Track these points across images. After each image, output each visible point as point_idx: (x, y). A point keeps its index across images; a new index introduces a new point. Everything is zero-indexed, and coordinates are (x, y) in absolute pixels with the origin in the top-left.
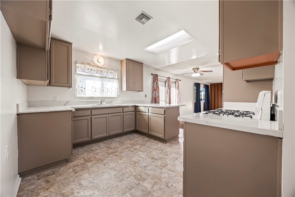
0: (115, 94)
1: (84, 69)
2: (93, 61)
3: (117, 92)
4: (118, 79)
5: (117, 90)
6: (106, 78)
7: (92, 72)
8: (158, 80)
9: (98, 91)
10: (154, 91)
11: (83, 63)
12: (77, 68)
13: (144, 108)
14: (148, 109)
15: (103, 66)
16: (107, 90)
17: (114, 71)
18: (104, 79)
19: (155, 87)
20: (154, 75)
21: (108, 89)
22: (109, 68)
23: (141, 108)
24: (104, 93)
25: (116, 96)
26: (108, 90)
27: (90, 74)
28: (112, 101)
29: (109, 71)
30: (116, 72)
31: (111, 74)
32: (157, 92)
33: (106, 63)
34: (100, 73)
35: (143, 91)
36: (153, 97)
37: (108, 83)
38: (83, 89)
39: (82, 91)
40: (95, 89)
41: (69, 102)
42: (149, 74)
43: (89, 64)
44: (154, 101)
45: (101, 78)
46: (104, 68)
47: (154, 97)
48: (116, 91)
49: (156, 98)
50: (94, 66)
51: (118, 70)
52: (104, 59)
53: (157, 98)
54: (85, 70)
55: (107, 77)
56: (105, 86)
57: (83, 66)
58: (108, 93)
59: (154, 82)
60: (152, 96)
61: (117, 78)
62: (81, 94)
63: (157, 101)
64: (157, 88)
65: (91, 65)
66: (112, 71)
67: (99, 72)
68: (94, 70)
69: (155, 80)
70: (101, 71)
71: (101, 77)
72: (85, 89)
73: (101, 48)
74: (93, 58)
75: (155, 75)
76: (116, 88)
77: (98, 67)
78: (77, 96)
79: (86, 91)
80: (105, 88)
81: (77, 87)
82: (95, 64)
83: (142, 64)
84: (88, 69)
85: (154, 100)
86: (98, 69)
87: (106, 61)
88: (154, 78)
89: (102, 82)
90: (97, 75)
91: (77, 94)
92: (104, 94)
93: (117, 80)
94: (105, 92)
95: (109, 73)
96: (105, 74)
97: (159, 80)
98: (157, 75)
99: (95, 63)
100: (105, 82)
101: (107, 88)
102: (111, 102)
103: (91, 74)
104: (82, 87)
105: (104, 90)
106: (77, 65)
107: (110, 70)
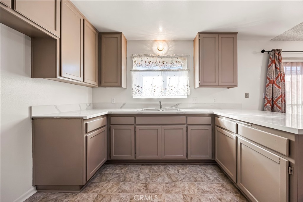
0: (185, 94)
1: (140, 62)
2: (152, 51)
3: (186, 91)
4: (188, 70)
5: (187, 87)
6: (170, 70)
7: (150, 65)
8: (280, 61)
9: (158, 91)
10: (268, 85)
11: (140, 56)
12: (134, 63)
13: (228, 120)
14: (237, 125)
15: (165, 54)
16: (171, 88)
17: (182, 58)
18: (166, 72)
19: (273, 77)
20: (269, 52)
21: (172, 86)
22: (175, 55)
23: (222, 120)
24: (167, 93)
25: (186, 97)
26: (173, 88)
27: (148, 68)
28: (179, 104)
29: (175, 60)
30: (185, 60)
31: (177, 64)
32: (279, 87)
33: (170, 49)
34: (162, 66)
35: (236, 86)
36: (265, 97)
37: (173, 78)
38: (139, 88)
39: (139, 90)
40: (154, 88)
41: (125, 104)
42: (255, 53)
43: (147, 55)
44: (269, 105)
45: (162, 72)
46: (167, 57)
47: (270, 98)
48: (185, 89)
49: (275, 100)
50: (153, 57)
51: (188, 57)
52: (168, 44)
53: (277, 99)
54: (142, 64)
55: (172, 69)
56: (168, 83)
57: (140, 59)
58: (172, 93)
59: (268, 66)
60: (265, 94)
61: (186, 68)
62: (138, 95)
63: (277, 106)
64: (277, 78)
65: (150, 57)
66: (179, 60)
67: (161, 64)
68: (153, 63)
69: (273, 62)
70: (163, 62)
71: (162, 70)
72: (141, 88)
73: (161, 29)
74: (152, 46)
75: (272, 50)
76: (186, 84)
77: (158, 57)
78: (134, 97)
79: (143, 91)
80: (167, 85)
81: (133, 87)
82: (154, 54)
83: (236, 33)
84: (146, 62)
85: (269, 102)
86: (159, 60)
87: (170, 46)
88: (270, 58)
89: (163, 77)
90: (157, 68)
91: (133, 95)
92: (167, 95)
93: (187, 72)
94: (168, 91)
95: (175, 63)
96: (169, 65)
97: (283, 61)
98: (278, 50)
99: (155, 52)
100: (168, 77)
101: (170, 85)
102: (176, 106)
103: (150, 68)
104: (139, 86)
105: (167, 88)
106: (134, 60)
107: (176, 57)
